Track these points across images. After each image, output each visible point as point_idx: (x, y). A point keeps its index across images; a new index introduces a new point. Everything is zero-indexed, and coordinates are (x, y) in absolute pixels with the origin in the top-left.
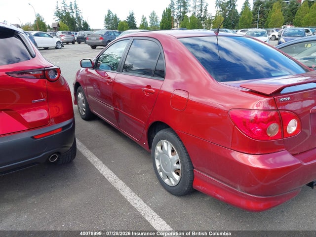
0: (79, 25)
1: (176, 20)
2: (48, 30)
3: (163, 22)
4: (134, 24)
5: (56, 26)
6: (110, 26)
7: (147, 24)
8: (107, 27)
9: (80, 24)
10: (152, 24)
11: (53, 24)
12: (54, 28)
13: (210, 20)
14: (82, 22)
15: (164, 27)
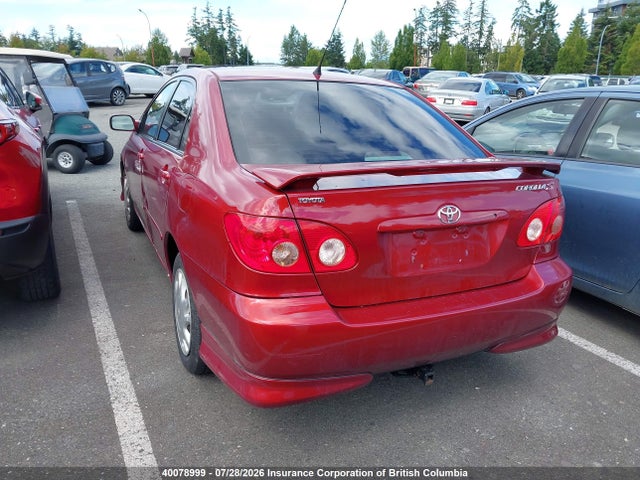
0: (233, 54)
1: (425, 51)
2: (172, 61)
3: (395, 53)
4: (341, 56)
5: (188, 54)
6: (292, 57)
7: (363, 56)
8: (286, 59)
9: (235, 51)
10: (376, 56)
11: (183, 50)
12: (183, 57)
13: (496, 54)
14: (239, 48)
15: (398, 64)
